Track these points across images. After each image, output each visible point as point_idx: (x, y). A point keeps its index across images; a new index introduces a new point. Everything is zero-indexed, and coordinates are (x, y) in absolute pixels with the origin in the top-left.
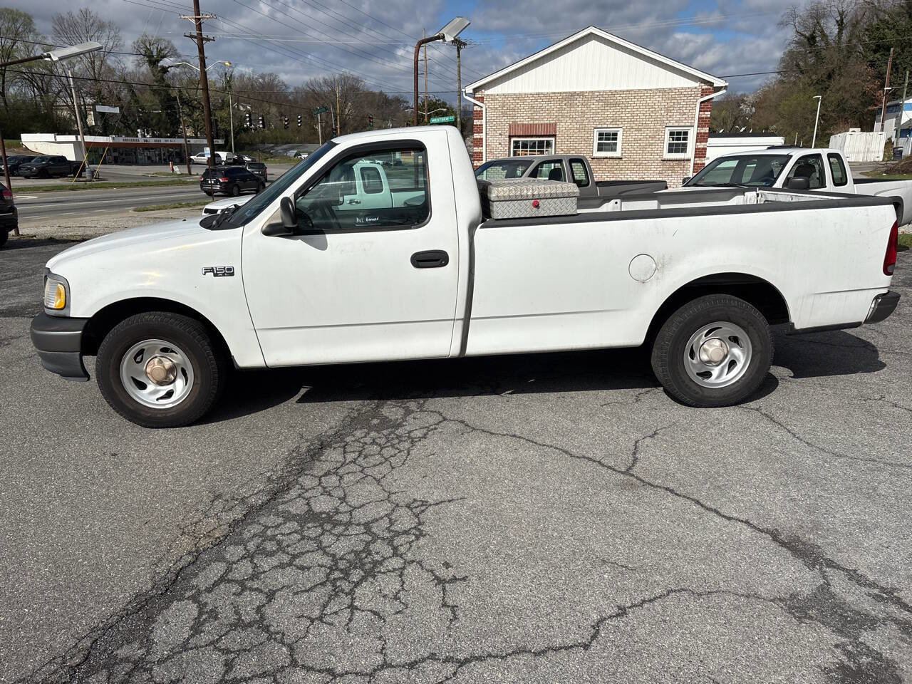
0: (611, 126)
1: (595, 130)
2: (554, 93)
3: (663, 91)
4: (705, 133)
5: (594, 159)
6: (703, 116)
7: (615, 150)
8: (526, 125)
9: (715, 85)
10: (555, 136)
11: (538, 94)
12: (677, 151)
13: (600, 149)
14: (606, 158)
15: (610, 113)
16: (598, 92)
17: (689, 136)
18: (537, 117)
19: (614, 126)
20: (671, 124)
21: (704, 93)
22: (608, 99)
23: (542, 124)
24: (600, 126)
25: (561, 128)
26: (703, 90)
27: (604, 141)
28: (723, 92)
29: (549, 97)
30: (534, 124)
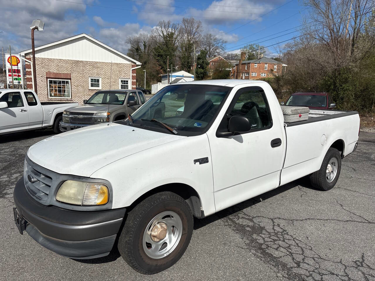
0: (96, 76)
1: (89, 78)
2: (69, 60)
3: (117, 64)
4: (135, 82)
5: (90, 90)
6: (133, 75)
7: (99, 86)
8: (55, 73)
9: (137, 64)
10: (70, 79)
11: (61, 59)
12: (124, 88)
13: (92, 86)
14: (95, 90)
15: (95, 71)
16: (89, 62)
17: (128, 83)
18: (61, 70)
19: (98, 76)
20: (121, 77)
21: (133, 66)
22: (94, 65)
23: (63, 74)
24: (91, 76)
25: (73, 76)
26: (132, 65)
27: (97, 83)
28: (140, 67)
29: (66, 61)
30: (59, 73)
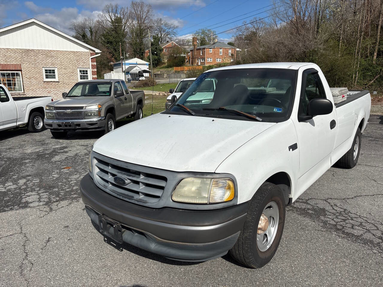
0: (51, 67)
1: (43, 68)
2: (17, 49)
3: (74, 52)
4: (95, 71)
5: (45, 82)
6: (93, 64)
7: (55, 78)
8: (2, 64)
9: (96, 52)
10: (21, 70)
11: (8, 49)
12: (84, 79)
13: (47, 78)
14: (51, 82)
15: (50, 60)
16: (41, 50)
17: (88, 72)
18: (9, 61)
19: (53, 67)
20: (80, 67)
21: (92, 54)
22: (48, 54)
23: (12, 65)
24: (45, 66)
25: (24, 67)
26: (91, 53)
27: (52, 74)
28: (100, 55)
29: (15, 51)
30: (7, 64)
